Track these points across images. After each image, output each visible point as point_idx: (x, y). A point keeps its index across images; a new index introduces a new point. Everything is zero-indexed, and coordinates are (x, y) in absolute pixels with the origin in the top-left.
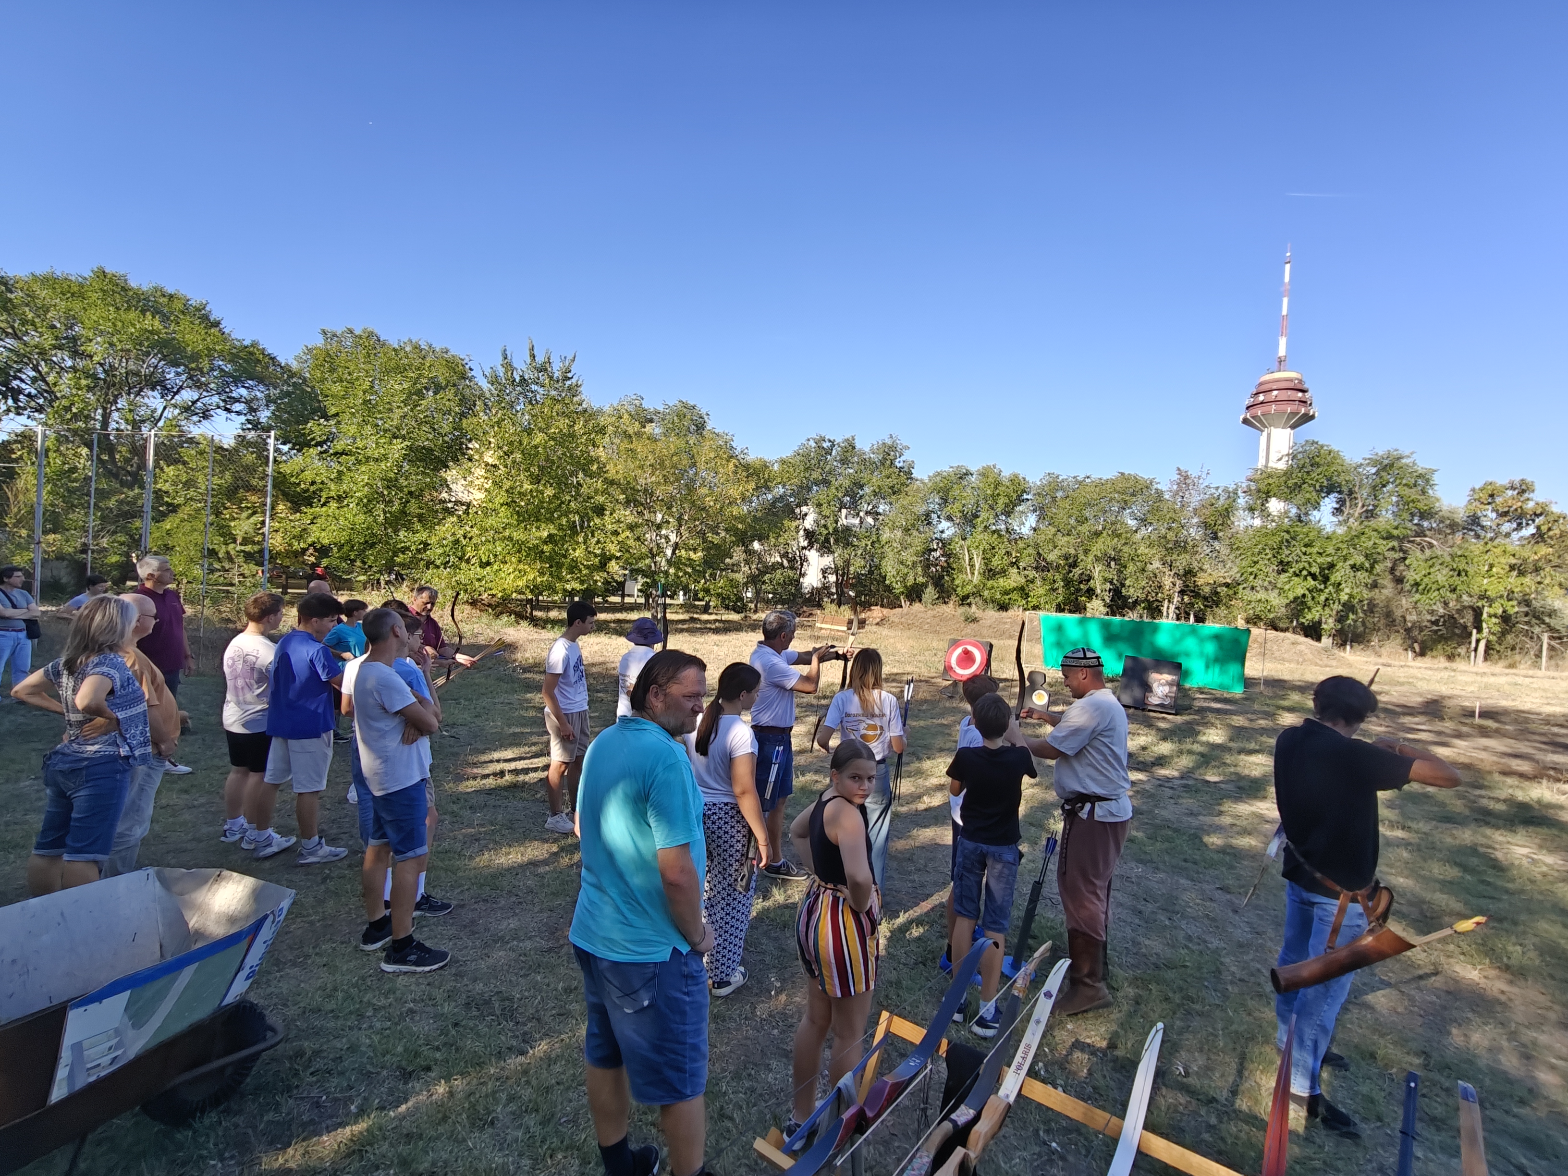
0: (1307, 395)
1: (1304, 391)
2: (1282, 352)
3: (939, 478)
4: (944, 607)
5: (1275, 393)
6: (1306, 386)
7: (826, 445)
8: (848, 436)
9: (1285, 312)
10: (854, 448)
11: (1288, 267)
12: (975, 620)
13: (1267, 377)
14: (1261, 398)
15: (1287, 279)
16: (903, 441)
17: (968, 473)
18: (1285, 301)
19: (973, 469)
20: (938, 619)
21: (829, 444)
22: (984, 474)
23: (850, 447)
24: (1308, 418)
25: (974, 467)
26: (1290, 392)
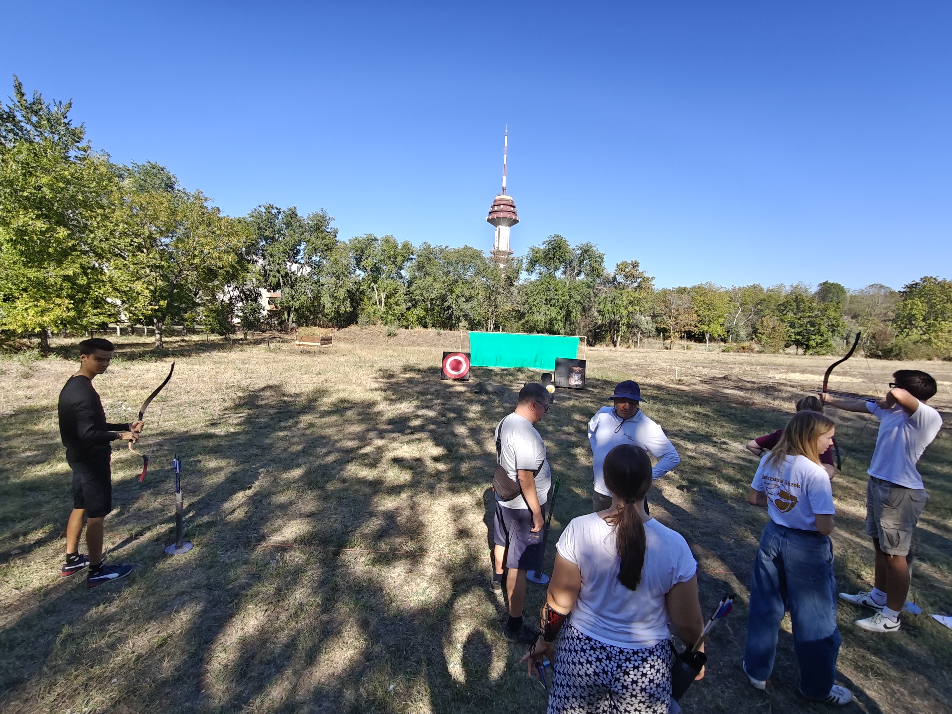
0: (515, 209)
1: (514, 207)
2: (504, 185)
3: (356, 242)
4: (373, 327)
5: (502, 206)
6: (515, 204)
7: (274, 211)
8: (291, 206)
9: (505, 163)
10: (296, 215)
11: (506, 137)
12: (395, 335)
13: (498, 197)
14: (496, 208)
15: (506, 145)
16: (330, 214)
17: (376, 239)
18: (505, 156)
19: (379, 237)
20: (370, 336)
21: (276, 211)
22: (386, 241)
23: (293, 214)
24: (516, 222)
25: (380, 236)
26: (508, 207)
